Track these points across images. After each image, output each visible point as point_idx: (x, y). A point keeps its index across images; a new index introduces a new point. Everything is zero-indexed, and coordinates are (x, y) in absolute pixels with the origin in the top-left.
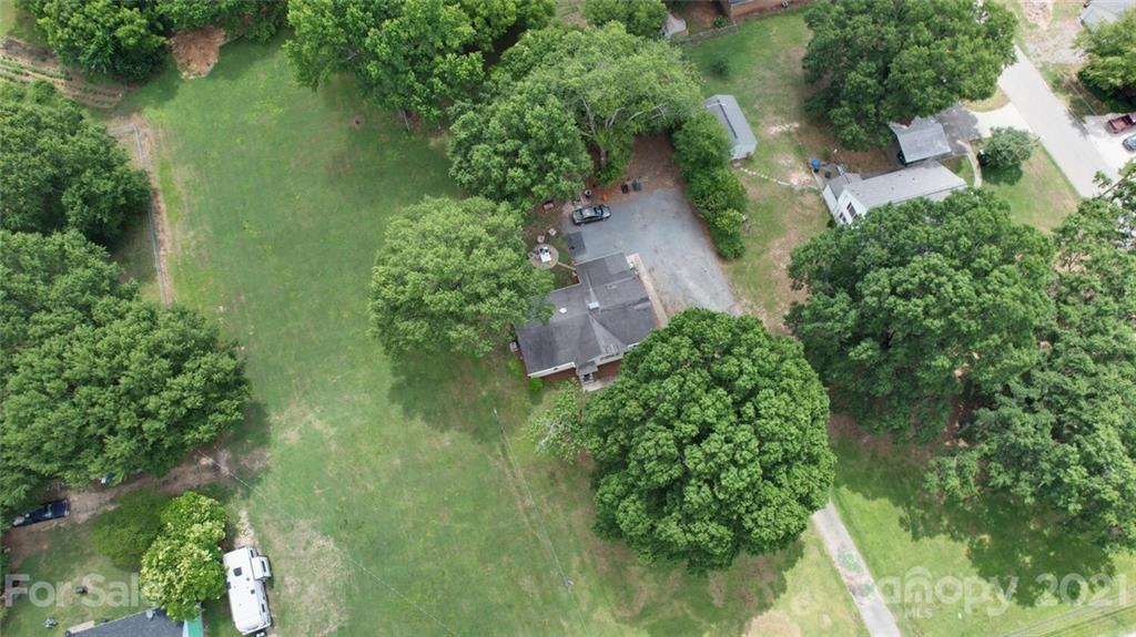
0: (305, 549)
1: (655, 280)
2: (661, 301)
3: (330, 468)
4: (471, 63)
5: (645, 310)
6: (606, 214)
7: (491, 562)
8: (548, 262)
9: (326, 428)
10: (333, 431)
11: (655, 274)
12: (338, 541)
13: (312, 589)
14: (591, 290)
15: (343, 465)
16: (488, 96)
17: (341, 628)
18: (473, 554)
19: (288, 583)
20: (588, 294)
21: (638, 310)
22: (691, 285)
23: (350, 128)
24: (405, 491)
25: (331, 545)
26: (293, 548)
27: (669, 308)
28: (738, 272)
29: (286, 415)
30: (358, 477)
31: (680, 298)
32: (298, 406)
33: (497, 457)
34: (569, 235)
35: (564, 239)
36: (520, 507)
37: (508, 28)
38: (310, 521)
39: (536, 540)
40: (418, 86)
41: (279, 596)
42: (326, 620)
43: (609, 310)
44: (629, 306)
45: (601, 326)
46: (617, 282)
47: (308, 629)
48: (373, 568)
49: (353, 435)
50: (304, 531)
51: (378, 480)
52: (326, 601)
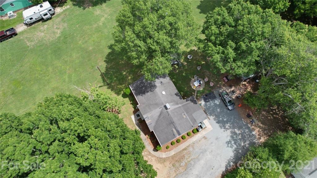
0: (57, 28)
1: (200, 141)
2: (188, 147)
3: (86, 27)
5: (174, 135)
8: (194, 85)
9: (102, 21)
10: (101, 24)
11: (203, 140)
12: (60, 37)
13: (43, 34)
14: (180, 105)
15: (88, 31)
17: (28, 47)
18: (56, 85)
19: (44, 27)
21: (172, 130)
22: (202, 162)
24: (79, 54)
25: (58, 35)
26: (57, 24)
27: (185, 151)
29: (105, 8)
30: (84, 37)
31: (192, 157)
32: (110, 11)
34: (213, 93)
35: (210, 91)
38: (66, 27)
41: (40, 25)
42: (31, 41)
43: (168, 115)
44: (174, 125)
45: (159, 113)
46: (188, 118)
47: (28, 37)
48: (50, 51)
49: (100, 31)
50: (63, 26)
51: (83, 44)
52: (38, 39)
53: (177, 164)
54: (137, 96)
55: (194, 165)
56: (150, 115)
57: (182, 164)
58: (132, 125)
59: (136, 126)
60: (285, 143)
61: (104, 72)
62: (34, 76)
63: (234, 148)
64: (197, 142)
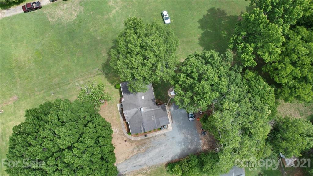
0: (74, 10)
1: (160, 136)
2: (151, 137)
3: (99, 16)
4: (249, 60)
6: (191, 119)
7: (64, 69)
8: (170, 94)
9: (113, 14)
10: (111, 16)
11: (163, 136)
12: (75, 20)
13: (62, 13)
14: (153, 109)
15: (99, 20)
16: (235, 68)
17: (49, 22)
18: (67, 63)
19: (64, 5)
20: (151, 108)
22: (157, 150)
23: (238, 17)
24: (89, 41)
25: (74, 18)
26: (75, 6)
27: (148, 140)
28: (162, 171)
30: (95, 25)
31: (151, 145)
32: (121, 4)
33: (97, 72)
36: (80, 79)
37: (273, 79)
38: (82, 11)
39: (69, 84)
40: (240, 38)
42: (52, 18)
43: (141, 115)
44: (143, 124)
45: (135, 112)
46: (155, 120)
47: (50, 12)
48: (66, 32)
49: (109, 23)
50: (79, 9)
51: (94, 32)
52: (58, 17)
53: (140, 147)
54: (123, 94)
55: (151, 151)
56: (128, 112)
57: (143, 147)
58: (116, 111)
59: (119, 112)
60: (207, 162)
61: (105, 63)
62: (51, 51)
63: (182, 147)
64: (158, 136)
